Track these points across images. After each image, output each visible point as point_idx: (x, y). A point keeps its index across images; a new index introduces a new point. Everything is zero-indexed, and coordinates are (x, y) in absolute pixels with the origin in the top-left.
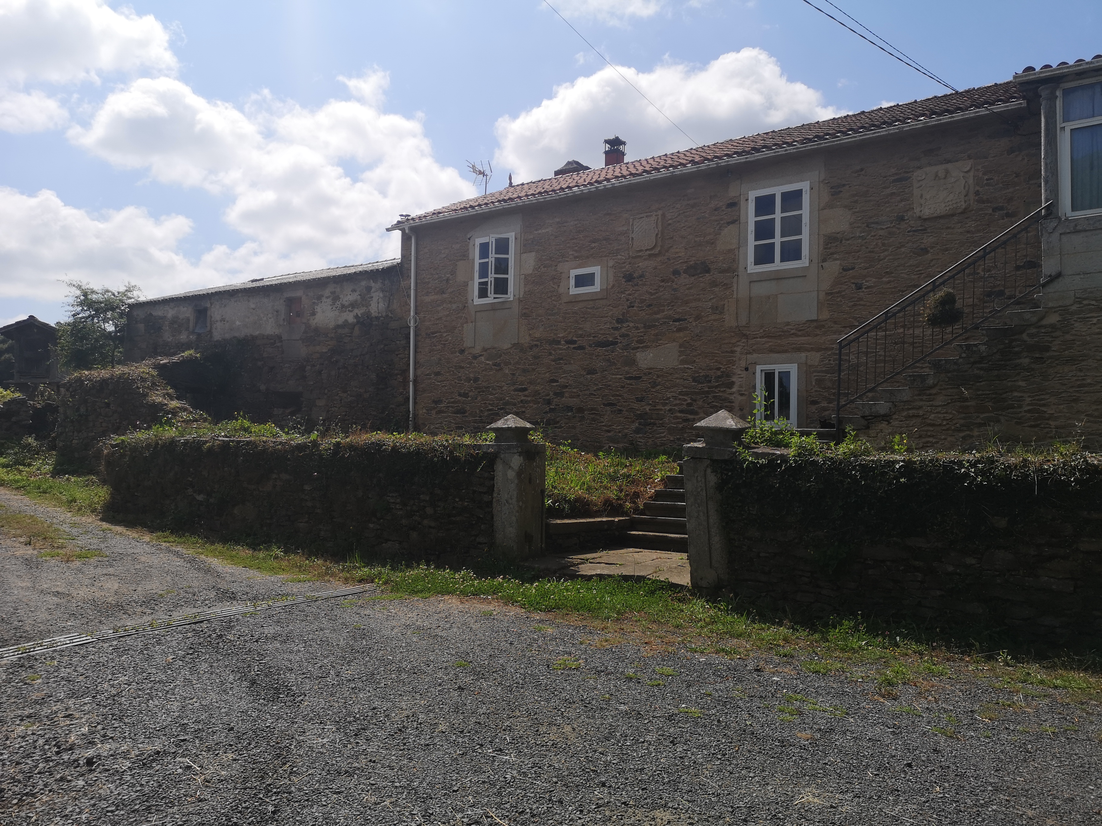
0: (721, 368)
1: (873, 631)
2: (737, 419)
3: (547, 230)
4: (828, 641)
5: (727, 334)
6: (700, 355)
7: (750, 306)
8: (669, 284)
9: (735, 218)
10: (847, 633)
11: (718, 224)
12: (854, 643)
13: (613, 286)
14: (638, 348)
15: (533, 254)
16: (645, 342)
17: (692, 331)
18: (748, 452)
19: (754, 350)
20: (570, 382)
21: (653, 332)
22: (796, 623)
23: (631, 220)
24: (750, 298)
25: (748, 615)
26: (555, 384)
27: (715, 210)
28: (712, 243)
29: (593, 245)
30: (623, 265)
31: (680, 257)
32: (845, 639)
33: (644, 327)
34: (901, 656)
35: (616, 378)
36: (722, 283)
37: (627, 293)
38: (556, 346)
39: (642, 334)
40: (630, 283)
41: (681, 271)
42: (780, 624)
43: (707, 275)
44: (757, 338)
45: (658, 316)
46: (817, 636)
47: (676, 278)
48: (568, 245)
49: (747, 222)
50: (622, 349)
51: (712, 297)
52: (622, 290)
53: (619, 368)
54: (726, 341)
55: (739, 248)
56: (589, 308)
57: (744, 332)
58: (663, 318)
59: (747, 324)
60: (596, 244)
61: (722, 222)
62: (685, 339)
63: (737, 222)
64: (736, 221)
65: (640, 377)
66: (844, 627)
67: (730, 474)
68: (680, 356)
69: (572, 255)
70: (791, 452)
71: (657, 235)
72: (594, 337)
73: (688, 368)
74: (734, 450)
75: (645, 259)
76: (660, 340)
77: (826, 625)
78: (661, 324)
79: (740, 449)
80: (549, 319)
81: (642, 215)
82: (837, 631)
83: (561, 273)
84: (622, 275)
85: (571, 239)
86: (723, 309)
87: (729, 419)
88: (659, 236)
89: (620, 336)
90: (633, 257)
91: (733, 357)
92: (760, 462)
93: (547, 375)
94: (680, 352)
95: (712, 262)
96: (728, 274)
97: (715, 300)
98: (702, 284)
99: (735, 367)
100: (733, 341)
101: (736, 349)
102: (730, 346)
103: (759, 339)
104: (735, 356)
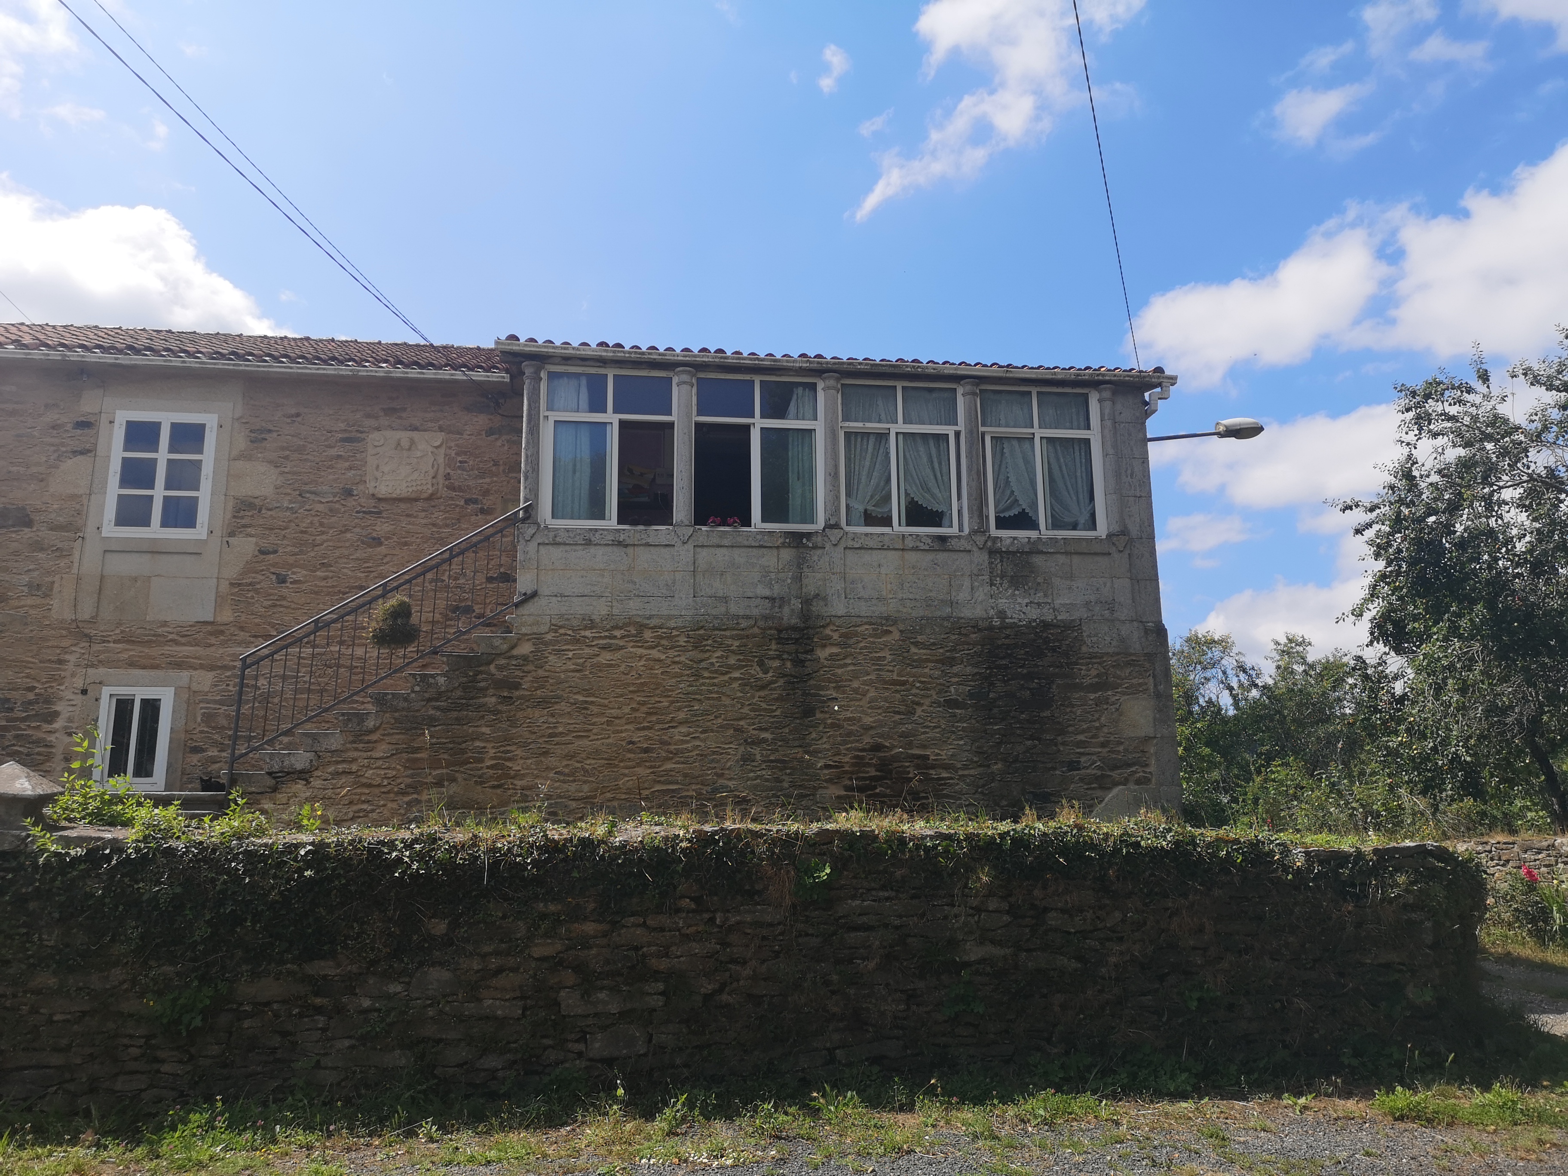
0: (34, 688)
1: (236, 1125)
2: (36, 778)
4: (158, 1157)
5: (53, 632)
7: (101, 590)
9: (88, 446)
10: (194, 1135)
11: (55, 451)
12: (203, 1150)
18: (51, 836)
19: (100, 662)
22: (105, 1134)
24: (102, 577)
25: (11, 1136)
27: (53, 428)
28: (42, 480)
32: (187, 1148)
34: (278, 1158)
36: (53, 546)
42: (74, 1142)
43: (26, 530)
44: (109, 642)
46: (140, 1151)
49: (109, 457)
51: (31, 567)
54: (50, 644)
55: (90, 494)
57: (86, 631)
59: (92, 618)
61: (64, 449)
63: (92, 454)
64: (89, 451)
66: (191, 1126)
67: (10, 876)
70: (130, 835)
74: (24, 834)
77: (159, 1129)
79: (36, 831)
82: (177, 1135)
86: (51, 590)
87: (19, 777)
91: (59, 669)
92: (73, 852)
95: (38, 511)
96: (66, 534)
97: (37, 573)
98: (15, 544)
99: (62, 688)
100: (63, 644)
101: (67, 657)
102: (58, 651)
103: (111, 645)
104: (65, 670)
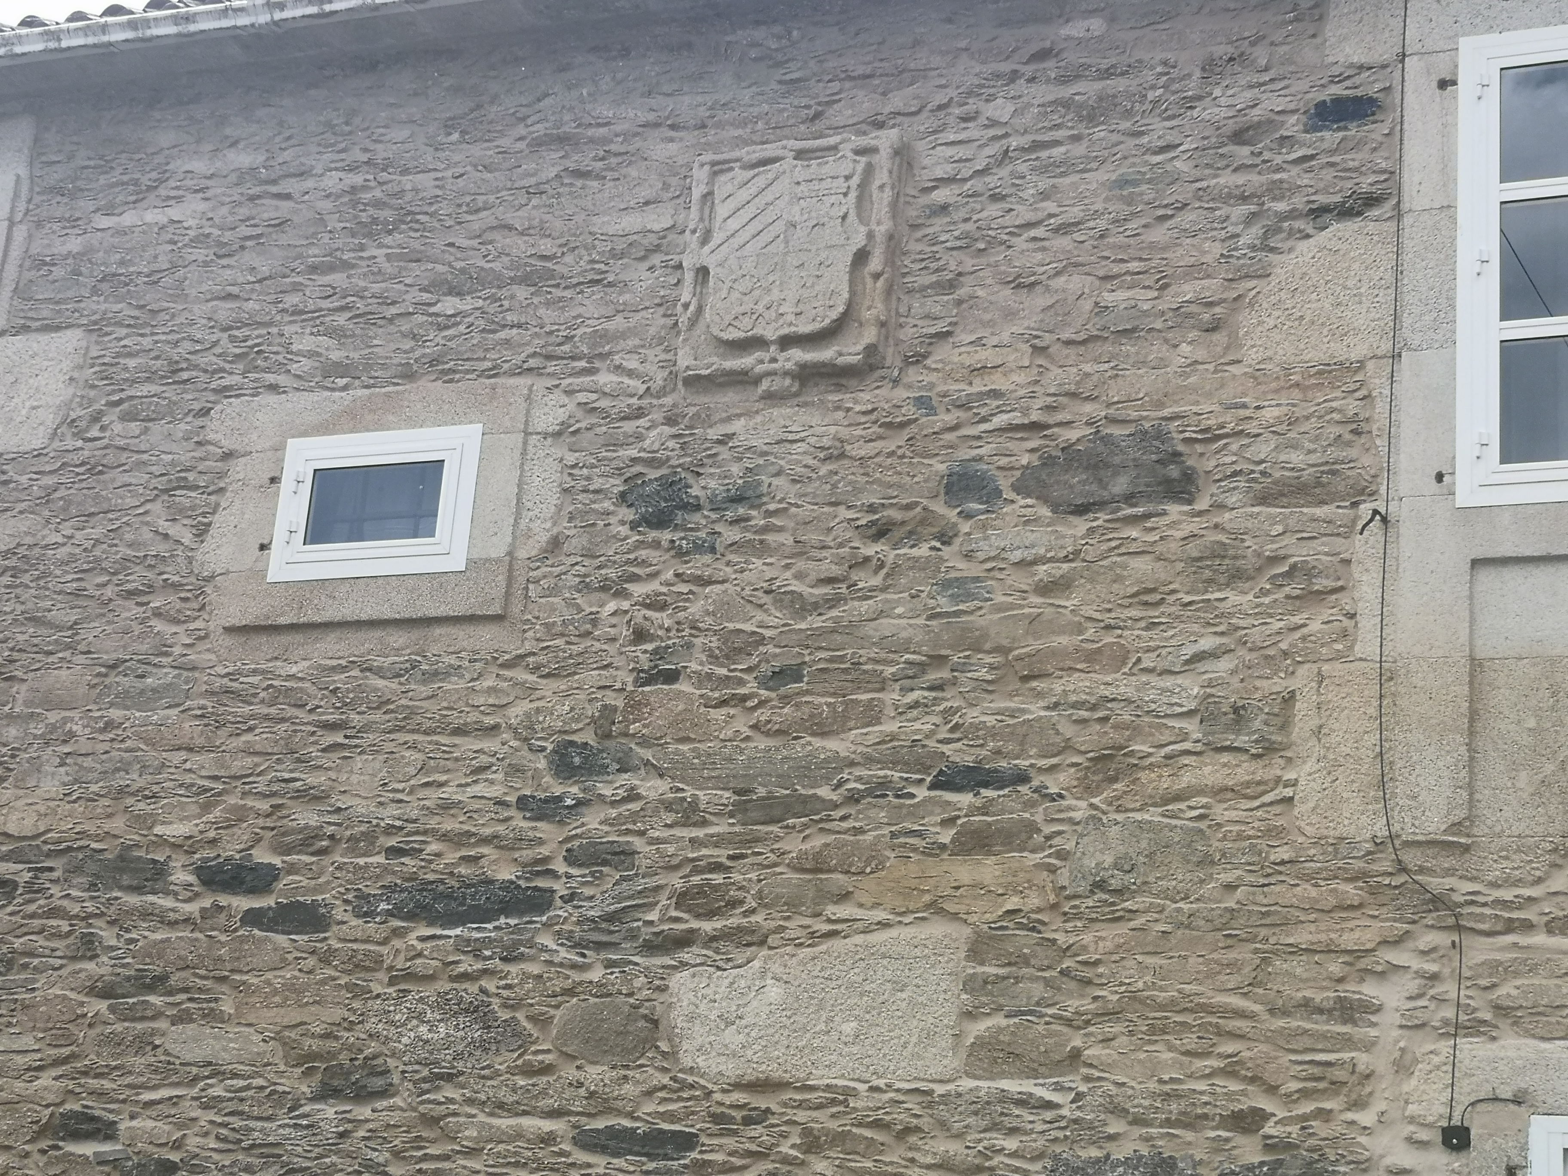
3: (175, 213)
5: (1307, 890)
6: (1111, 1014)
7: (1473, 716)
8: (923, 550)
9: (1367, 183)
11: (1253, 217)
13: (555, 544)
14: (685, 940)
15: (72, 339)
16: (734, 903)
17: (1062, 855)
19: (1499, 1009)
20: (193, 1142)
21: (794, 846)
23: (700, 174)
24: (1476, 665)
26: (88, 1149)
27: (1239, 137)
28: (1213, 328)
29: (449, 305)
30: (629, 427)
31: (995, 394)
33: (739, 810)
35: (519, 1135)
36: (1274, 560)
37: (638, 590)
38: (133, 900)
39: (721, 854)
40: (666, 536)
41: (1004, 483)
43: (1175, 510)
44: (1528, 926)
45: (836, 745)
47: (967, 516)
48: (292, 300)
49: (1449, 208)
50: (578, 945)
51: (1207, 643)
52: (611, 573)
53: (547, 1069)
54: (1302, 937)
55: (1396, 356)
56: (379, 672)
57: (1437, 884)
58: (869, 760)
59: (1456, 827)
60: (467, 304)
61: (1281, 206)
62: (1013, 903)
63: (1385, 209)
64: (1372, 201)
65: (687, 1141)
68: (970, 1015)
69: (312, 354)
71: (861, 257)
72: (395, 852)
73: (1023, 1101)
75: (770, 397)
76: (844, 897)
78: (853, 798)
80: (109, 725)
81: (770, 150)
83: (228, 456)
84: (616, 485)
85: (314, 269)
86: (1285, 727)
88: (875, 263)
89: (571, 859)
90: (694, 382)
91: (1348, 1042)
93: (45, 1080)
94: (971, 985)
95: (1211, 436)
96: (1319, 512)
97: (1224, 665)
98: (1137, 563)
99: (1366, 1118)
100: (1348, 940)
101: (1370, 990)
102: (1335, 968)
103: (1540, 939)
104: (1368, 1046)
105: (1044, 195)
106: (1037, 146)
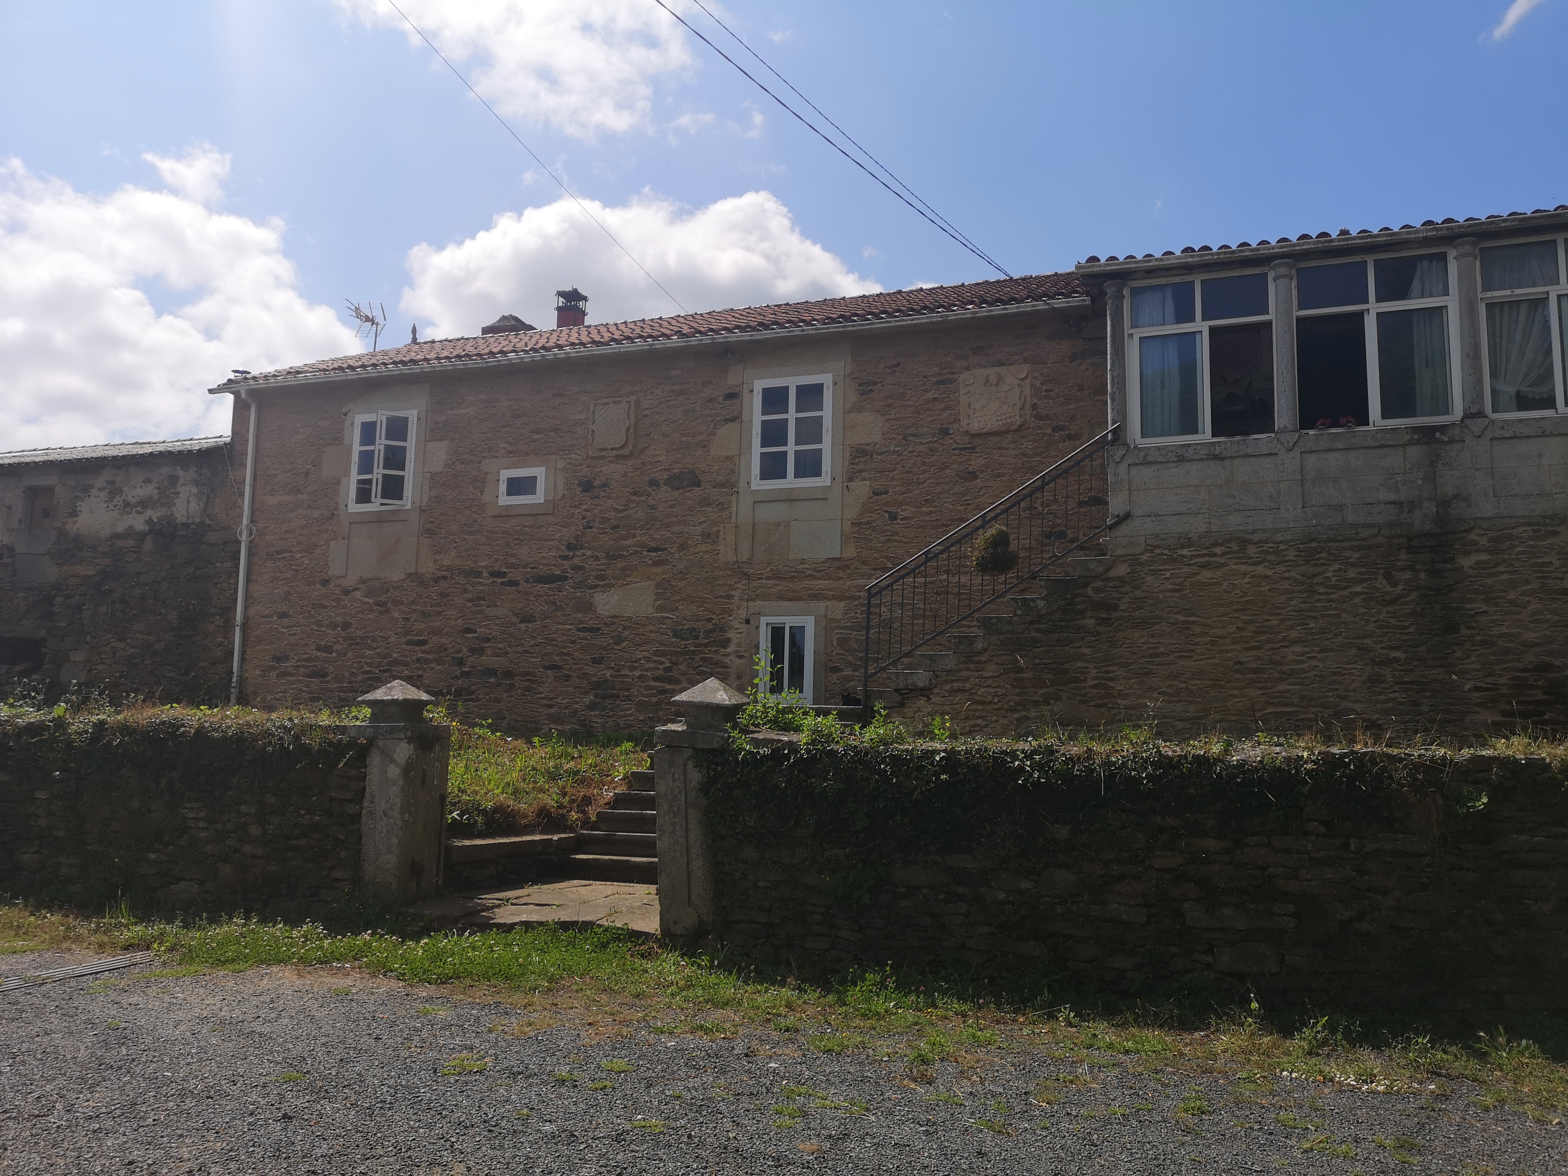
0: (712, 619)
1: (904, 987)
2: (732, 692)
3: (468, 411)
4: (845, 1004)
5: (721, 573)
6: (683, 600)
7: (753, 535)
8: (644, 498)
9: (735, 414)
10: (871, 991)
11: (712, 421)
12: (879, 1005)
13: (564, 496)
14: (597, 586)
15: (445, 443)
16: (606, 578)
17: (674, 566)
18: (746, 738)
19: (757, 596)
20: (494, 633)
21: (619, 565)
22: (804, 981)
23: (592, 406)
24: (754, 524)
25: (739, 972)
26: (471, 635)
27: (710, 401)
28: (704, 447)
29: (535, 436)
30: (579, 468)
31: (659, 461)
32: (867, 1000)
33: (607, 557)
34: (939, 1020)
35: (564, 629)
36: (716, 501)
37: (583, 507)
38: (475, 580)
39: (604, 567)
40: (589, 494)
41: (661, 482)
42: (783, 984)
43: (697, 489)
44: (762, 579)
45: (628, 543)
46: (831, 998)
47: (653, 490)
48: (498, 434)
49: (751, 421)
50: (574, 588)
51: (702, 519)
52: (577, 503)
53: (569, 615)
54: (720, 582)
55: (740, 455)
56: (526, 527)
57: (746, 570)
58: (634, 546)
59: (749, 559)
60: (540, 436)
61: (718, 418)
62: (664, 576)
63: (739, 420)
64: (737, 418)
65: (599, 629)
66: (868, 983)
67: (719, 769)
68: (656, 600)
69: (504, 448)
70: (802, 738)
71: (628, 429)
72: (532, 568)
73: (667, 618)
74: (726, 735)
75: (610, 462)
76: (630, 576)
77: (843, 982)
78: (631, 554)
79: (735, 734)
80: (465, 539)
81: (607, 401)
82: (858, 988)
83: (487, 474)
84: (577, 482)
85: (503, 426)
86: (718, 538)
87: (720, 690)
88: (631, 431)
89: (571, 569)
90: (593, 458)
91: (728, 603)
92: (761, 752)
93: (459, 621)
94: (656, 594)
95: (704, 472)
96: (725, 490)
97: (706, 524)
98: (689, 502)
99: (731, 618)
100: (729, 583)
101: (733, 593)
102: (726, 589)
103: (764, 581)
104: (733, 604)
105: (669, 414)
106: (667, 401)
